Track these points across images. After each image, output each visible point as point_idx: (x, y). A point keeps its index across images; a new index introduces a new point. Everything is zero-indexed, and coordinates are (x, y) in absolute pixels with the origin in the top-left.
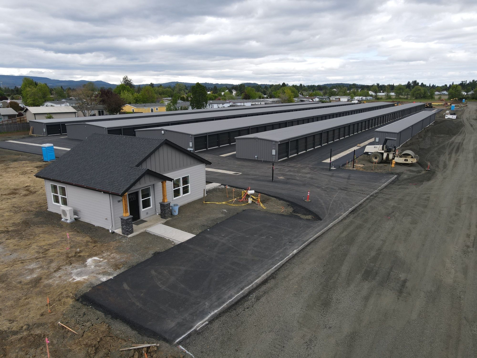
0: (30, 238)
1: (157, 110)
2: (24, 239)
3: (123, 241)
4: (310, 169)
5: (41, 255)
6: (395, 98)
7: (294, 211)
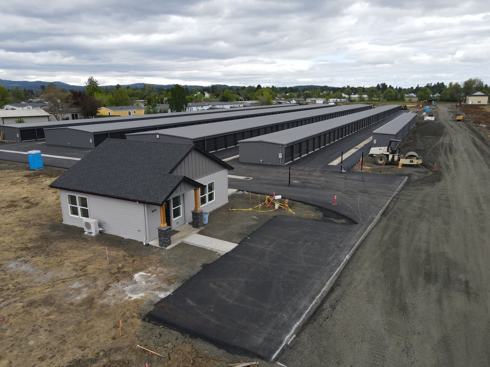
0: (57, 254)
1: (134, 113)
2: (51, 255)
3: (163, 254)
4: (320, 173)
5: (81, 273)
6: (368, 100)
7: (325, 215)
